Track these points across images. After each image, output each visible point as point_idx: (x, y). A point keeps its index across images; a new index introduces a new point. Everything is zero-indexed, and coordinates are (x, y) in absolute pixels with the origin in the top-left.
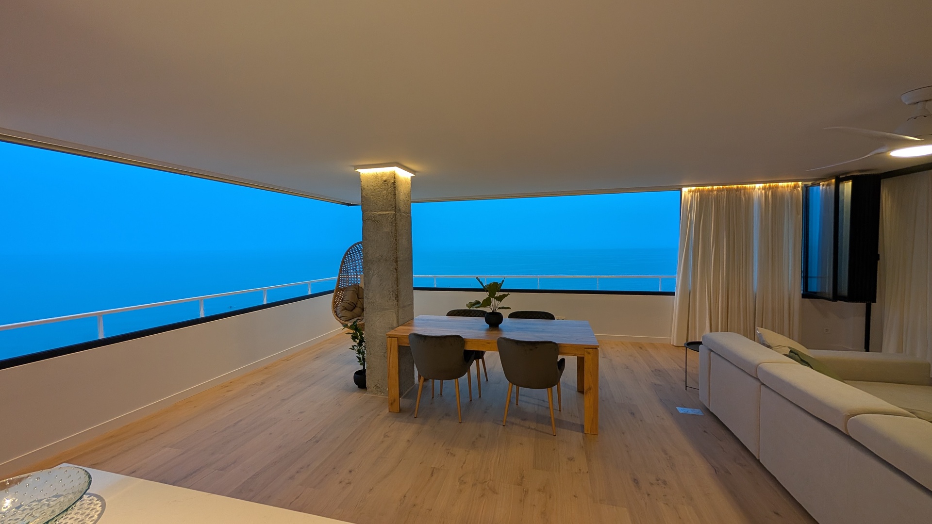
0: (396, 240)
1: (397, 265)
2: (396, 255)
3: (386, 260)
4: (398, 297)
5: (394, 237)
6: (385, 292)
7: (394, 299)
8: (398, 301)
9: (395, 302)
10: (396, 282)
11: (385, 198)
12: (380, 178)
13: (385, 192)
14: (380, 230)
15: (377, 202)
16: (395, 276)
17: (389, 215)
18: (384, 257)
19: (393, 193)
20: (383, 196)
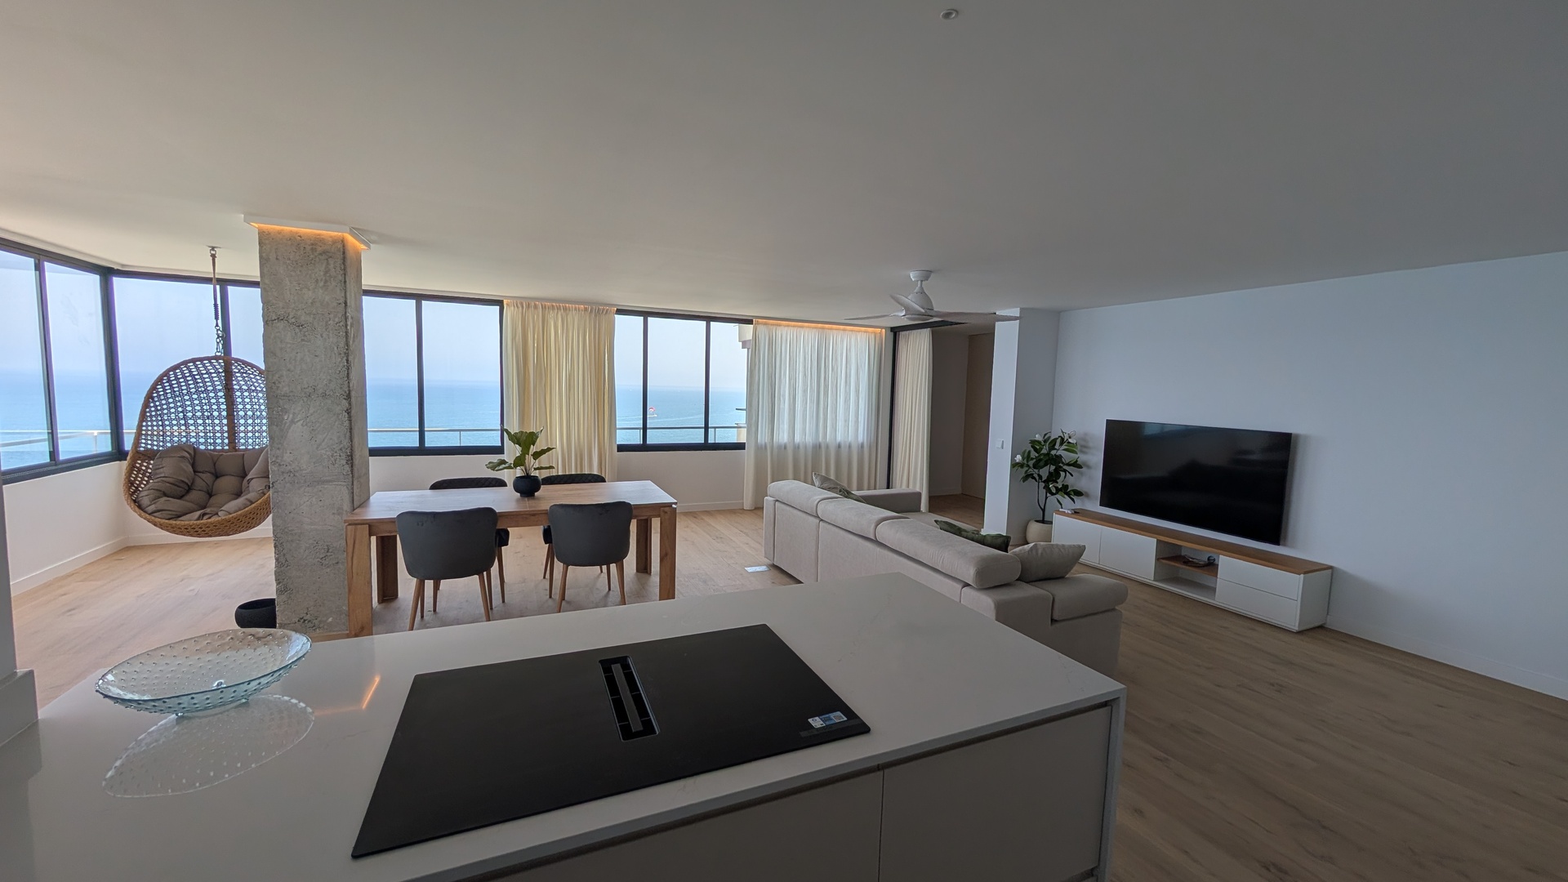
0: (347, 361)
1: (350, 404)
2: (349, 387)
3: (324, 395)
4: (352, 459)
5: (343, 355)
6: (323, 451)
7: (344, 462)
8: (352, 466)
9: (347, 468)
10: (348, 434)
11: (321, 284)
12: (308, 248)
13: (322, 273)
14: (309, 341)
15: (301, 290)
16: (347, 423)
17: (332, 316)
18: (321, 391)
19: (340, 278)
20: (317, 281)
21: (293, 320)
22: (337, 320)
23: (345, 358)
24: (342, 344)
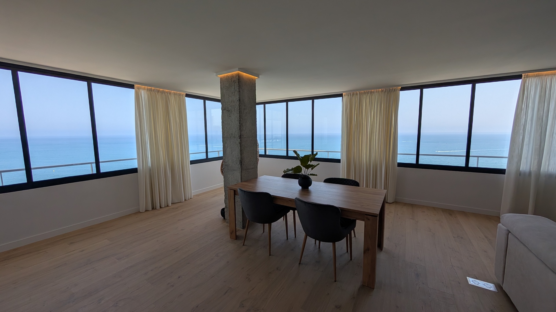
1: (241, 140)
2: (240, 133)
4: (241, 162)
6: (234, 158)
7: (239, 163)
8: (241, 165)
10: (240, 152)
11: (233, 94)
12: (230, 81)
13: (233, 90)
14: (231, 117)
15: (229, 97)
16: (240, 148)
17: (236, 106)
18: (233, 135)
19: (238, 90)
20: (232, 93)
21: (227, 109)
22: (237, 107)
23: (239, 122)
24: (238, 117)
